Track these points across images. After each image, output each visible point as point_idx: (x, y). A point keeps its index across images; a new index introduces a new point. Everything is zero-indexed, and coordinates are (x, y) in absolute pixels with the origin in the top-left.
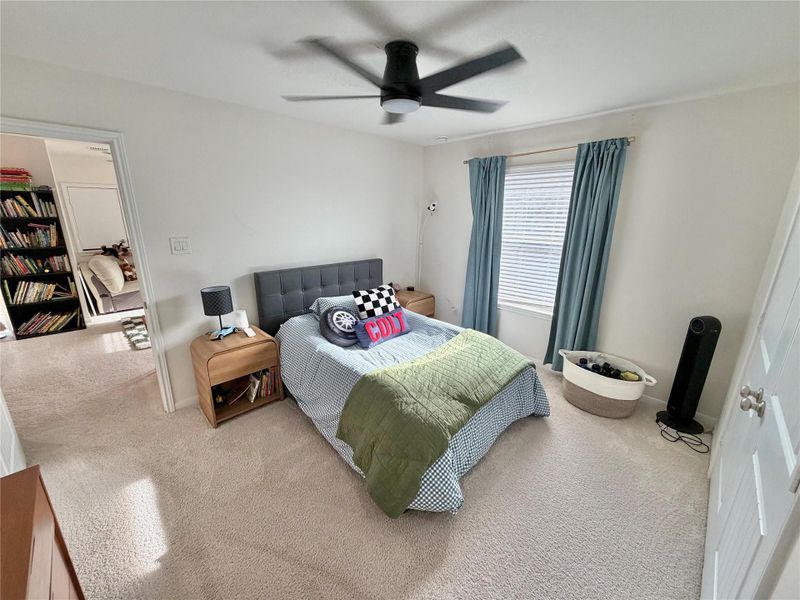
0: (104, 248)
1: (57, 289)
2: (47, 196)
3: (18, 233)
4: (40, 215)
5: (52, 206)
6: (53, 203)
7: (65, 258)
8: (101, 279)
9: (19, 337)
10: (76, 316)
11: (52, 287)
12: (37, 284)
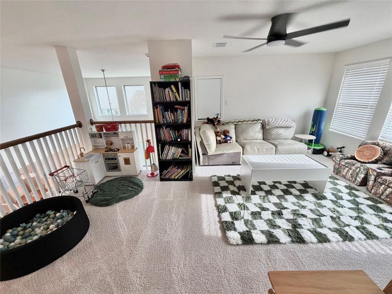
0: (208, 119)
1: (182, 152)
2: (187, 84)
3: (169, 113)
4: (181, 100)
5: (188, 91)
6: (189, 90)
7: (189, 131)
8: (205, 143)
9: (162, 180)
10: (189, 171)
11: (180, 150)
12: (173, 148)
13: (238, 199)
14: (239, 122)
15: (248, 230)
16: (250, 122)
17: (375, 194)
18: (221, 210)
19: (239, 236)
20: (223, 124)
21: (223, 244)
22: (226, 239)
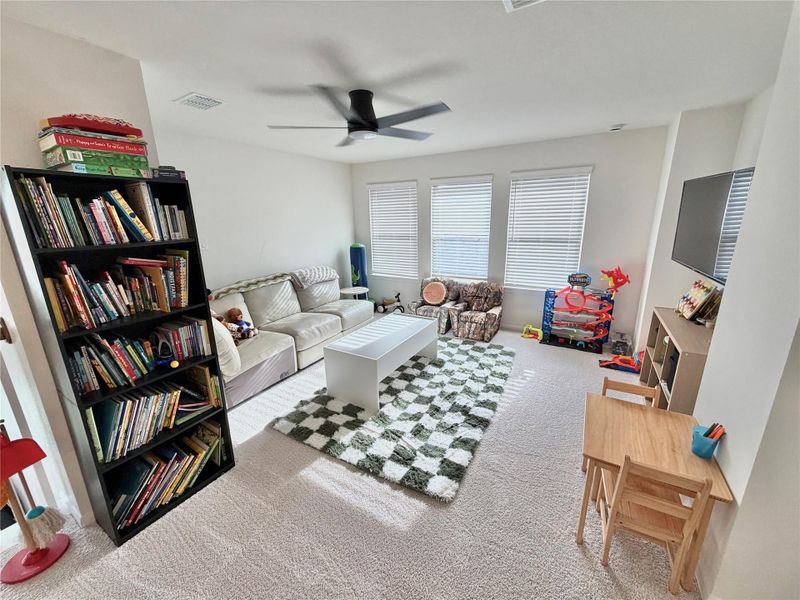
1: (184, 398)
2: (173, 191)
3: (111, 285)
4: (157, 238)
5: (180, 215)
7: (203, 329)
11: (176, 396)
12: (153, 398)
13: (371, 429)
14: (249, 285)
15: (440, 459)
16: (271, 282)
17: (463, 336)
18: (372, 467)
19: (444, 479)
20: (217, 298)
21: (442, 514)
22: (437, 501)
